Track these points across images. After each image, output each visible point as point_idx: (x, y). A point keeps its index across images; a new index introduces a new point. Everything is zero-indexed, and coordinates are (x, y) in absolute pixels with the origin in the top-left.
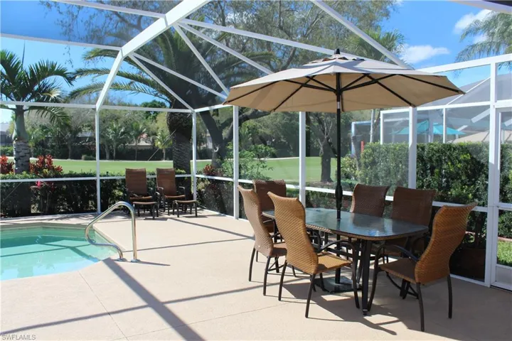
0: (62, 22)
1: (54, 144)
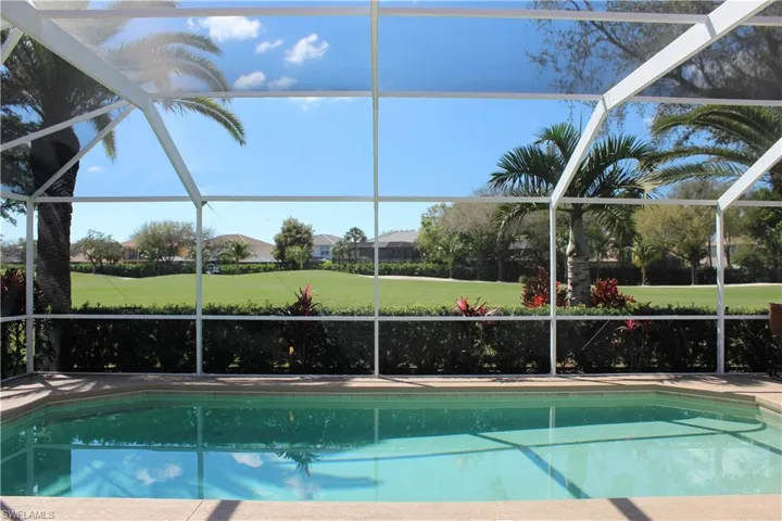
0: (561, 82)
1: (475, 259)
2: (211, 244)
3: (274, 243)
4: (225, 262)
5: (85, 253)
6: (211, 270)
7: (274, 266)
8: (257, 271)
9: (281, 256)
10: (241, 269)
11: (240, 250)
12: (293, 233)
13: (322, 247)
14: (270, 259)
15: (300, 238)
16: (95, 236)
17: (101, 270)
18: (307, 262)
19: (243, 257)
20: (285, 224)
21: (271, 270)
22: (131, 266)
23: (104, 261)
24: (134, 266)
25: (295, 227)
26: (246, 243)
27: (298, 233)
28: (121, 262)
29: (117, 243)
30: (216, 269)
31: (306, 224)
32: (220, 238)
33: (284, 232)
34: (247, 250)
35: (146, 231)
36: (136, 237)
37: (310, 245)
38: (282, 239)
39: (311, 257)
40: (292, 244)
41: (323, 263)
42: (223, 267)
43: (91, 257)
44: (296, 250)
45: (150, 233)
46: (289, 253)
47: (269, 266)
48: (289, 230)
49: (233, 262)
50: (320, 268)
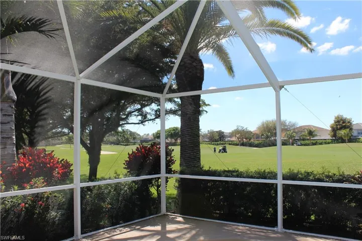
2: (296, 131)
3: (330, 129)
4: (304, 140)
5: (236, 136)
6: (296, 144)
7: (330, 141)
8: (321, 144)
9: (335, 135)
10: (312, 143)
11: (311, 133)
12: (341, 123)
13: (358, 130)
14: (328, 137)
15: (345, 126)
16: (240, 128)
17: (243, 144)
18: (350, 139)
19: (313, 137)
20: (336, 118)
21: (329, 143)
22: (256, 142)
23: (244, 140)
24: (258, 142)
25: (341, 120)
26: (314, 129)
27: (343, 123)
28: (252, 140)
29: (250, 131)
30: (299, 143)
31: (348, 117)
32: (301, 127)
33: (335, 122)
34: (315, 133)
35: (263, 125)
36: (259, 128)
37: (351, 129)
38: (335, 127)
39: (352, 136)
40: (341, 129)
41: (359, 139)
42: (303, 142)
43: (238, 138)
44: (342, 132)
45: (265, 125)
46: (339, 134)
47: (328, 141)
48: (338, 122)
49: (308, 140)
50: (359, 142)
